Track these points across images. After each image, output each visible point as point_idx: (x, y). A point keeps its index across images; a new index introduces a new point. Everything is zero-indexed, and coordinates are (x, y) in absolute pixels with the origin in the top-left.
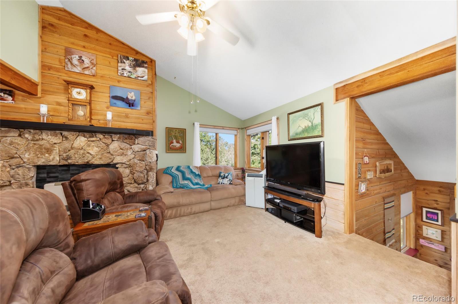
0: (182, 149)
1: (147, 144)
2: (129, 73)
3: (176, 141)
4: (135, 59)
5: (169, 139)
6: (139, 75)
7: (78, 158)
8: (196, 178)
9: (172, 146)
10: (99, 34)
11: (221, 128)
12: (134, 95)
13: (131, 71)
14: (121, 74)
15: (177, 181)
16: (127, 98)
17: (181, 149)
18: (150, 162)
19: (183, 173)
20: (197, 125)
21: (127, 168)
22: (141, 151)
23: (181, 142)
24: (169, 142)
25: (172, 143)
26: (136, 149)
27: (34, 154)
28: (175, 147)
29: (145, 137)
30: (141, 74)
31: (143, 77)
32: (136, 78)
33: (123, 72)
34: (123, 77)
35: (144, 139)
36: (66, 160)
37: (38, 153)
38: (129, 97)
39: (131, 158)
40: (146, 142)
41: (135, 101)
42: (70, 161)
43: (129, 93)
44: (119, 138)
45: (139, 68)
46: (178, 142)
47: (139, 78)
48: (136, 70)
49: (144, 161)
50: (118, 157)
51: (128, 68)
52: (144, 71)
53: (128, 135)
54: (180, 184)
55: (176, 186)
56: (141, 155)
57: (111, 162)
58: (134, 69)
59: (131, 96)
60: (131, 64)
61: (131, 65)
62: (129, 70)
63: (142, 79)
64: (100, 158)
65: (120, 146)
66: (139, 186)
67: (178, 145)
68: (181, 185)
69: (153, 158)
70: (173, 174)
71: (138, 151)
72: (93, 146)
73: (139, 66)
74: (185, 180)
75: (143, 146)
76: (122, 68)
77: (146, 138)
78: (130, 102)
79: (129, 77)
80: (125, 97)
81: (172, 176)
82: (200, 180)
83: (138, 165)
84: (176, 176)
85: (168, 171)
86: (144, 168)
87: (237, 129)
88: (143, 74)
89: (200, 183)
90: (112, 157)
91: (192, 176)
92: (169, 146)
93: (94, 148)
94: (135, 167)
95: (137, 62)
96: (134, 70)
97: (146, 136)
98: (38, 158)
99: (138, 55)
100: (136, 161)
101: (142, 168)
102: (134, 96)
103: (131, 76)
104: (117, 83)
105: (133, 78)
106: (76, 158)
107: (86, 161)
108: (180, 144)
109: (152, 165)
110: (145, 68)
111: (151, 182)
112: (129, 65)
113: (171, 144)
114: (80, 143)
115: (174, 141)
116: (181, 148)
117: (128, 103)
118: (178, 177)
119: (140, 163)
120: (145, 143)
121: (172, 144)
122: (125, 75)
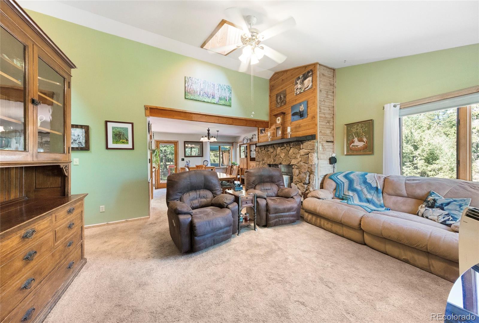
0: (368, 149)
1: (309, 149)
2: (300, 90)
3: (358, 139)
4: (302, 75)
5: (349, 138)
8: (370, 193)
9: (353, 146)
10: (288, 73)
12: (303, 106)
13: (301, 87)
14: (296, 94)
15: (341, 190)
16: (300, 111)
17: (365, 150)
18: (311, 165)
19: (351, 182)
21: (298, 169)
22: (305, 155)
23: (365, 140)
24: (349, 142)
25: (353, 142)
26: (302, 153)
28: (357, 147)
29: (307, 142)
31: (308, 87)
34: (298, 95)
35: (307, 144)
39: (299, 161)
40: (308, 146)
41: (304, 110)
43: (301, 106)
44: (293, 145)
45: (306, 80)
46: (360, 140)
47: (306, 89)
48: (304, 83)
49: (307, 164)
50: (293, 160)
51: (299, 86)
52: (309, 80)
53: (297, 142)
54: (344, 194)
55: (339, 195)
56: (305, 158)
57: (290, 164)
58: (302, 84)
59: (302, 108)
61: (301, 82)
62: (299, 88)
65: (294, 151)
66: (304, 186)
67: (361, 144)
68: (344, 196)
69: (313, 161)
70: (338, 180)
71: (303, 155)
72: (283, 152)
73: (306, 78)
74: (351, 191)
75: (306, 150)
76: (296, 89)
77: (309, 142)
78: (301, 113)
79: (300, 93)
80: (298, 111)
81: (337, 183)
82: (378, 197)
83: (303, 167)
84: (341, 184)
85: (334, 177)
86: (307, 170)
89: (377, 202)
90: (290, 160)
91: (363, 187)
92: (348, 147)
94: (301, 168)
95: (304, 76)
97: (308, 140)
99: (307, 69)
100: (302, 163)
101: (305, 170)
104: (295, 102)
105: (303, 92)
107: (280, 162)
108: (364, 142)
109: (312, 168)
110: (309, 77)
111: (311, 184)
113: (351, 144)
115: (356, 139)
116: (366, 148)
117: (300, 115)
118: (344, 185)
119: (305, 165)
120: (307, 148)
121: (353, 144)
122: (298, 93)
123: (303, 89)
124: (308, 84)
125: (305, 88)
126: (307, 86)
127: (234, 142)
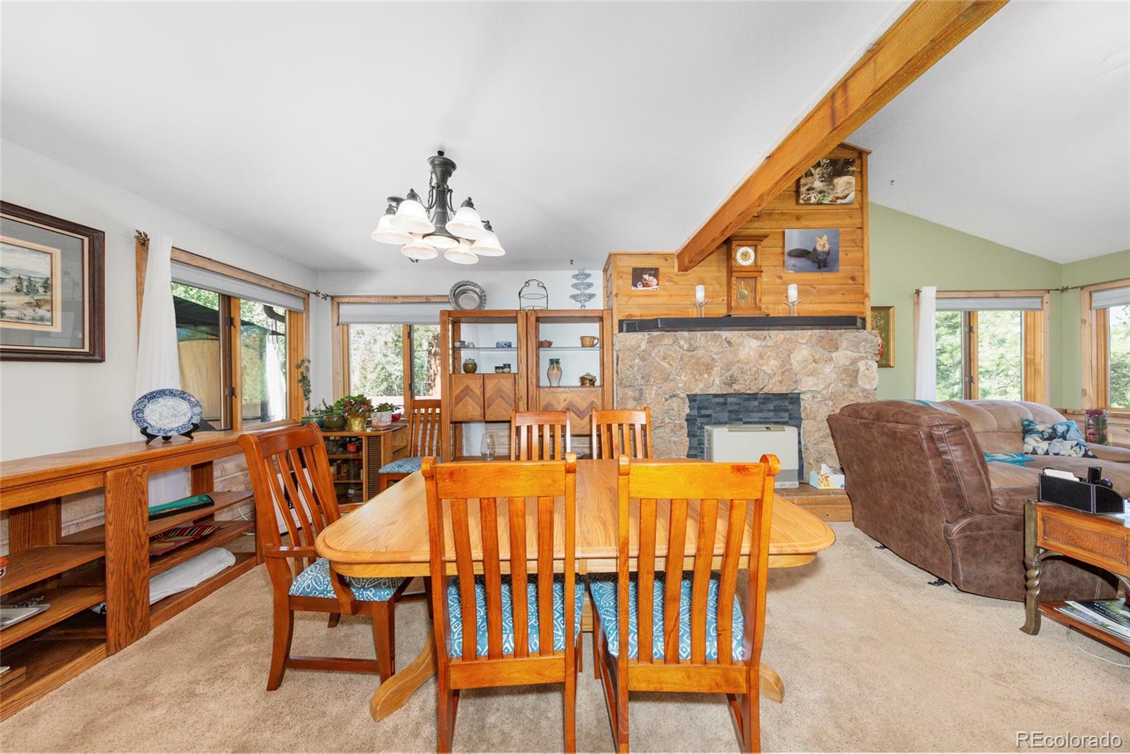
1: (862, 351)
2: (820, 196)
4: (830, 160)
6: (838, 195)
7: (748, 381)
11: (991, 294)
12: (828, 241)
13: (825, 189)
14: (804, 201)
16: (815, 249)
18: (867, 390)
20: (929, 293)
21: (823, 403)
22: (850, 365)
26: (842, 361)
27: (691, 374)
29: (856, 333)
30: (843, 190)
31: (845, 197)
32: (833, 202)
33: (809, 196)
34: (810, 207)
35: (854, 337)
36: (730, 385)
37: (695, 372)
38: (819, 248)
39: (832, 381)
40: (859, 343)
41: (828, 253)
42: (736, 387)
43: (819, 239)
44: (810, 338)
45: (839, 178)
47: (839, 201)
48: (833, 184)
49: (855, 387)
51: (818, 184)
52: (850, 183)
53: (825, 331)
56: (850, 373)
57: (795, 390)
58: (828, 183)
59: (822, 244)
60: (824, 173)
61: (823, 177)
62: (818, 189)
63: (843, 201)
64: (781, 382)
65: (814, 354)
71: (847, 367)
73: (839, 173)
76: (806, 187)
77: (858, 334)
78: (819, 257)
79: (819, 203)
80: (810, 250)
87: (1040, 293)
88: (847, 189)
90: (797, 378)
93: (770, 360)
94: (840, 400)
95: (834, 166)
96: (828, 185)
98: (696, 380)
100: (841, 386)
102: (826, 242)
103: (823, 202)
104: (796, 221)
105: (828, 204)
106: (745, 381)
107: (762, 386)
110: (851, 175)
112: (820, 177)
114: (749, 353)
117: (816, 260)
122: (813, 200)
123: (830, 198)
124: (847, 192)
125: (838, 198)
126: (844, 194)
127: (317, 294)
